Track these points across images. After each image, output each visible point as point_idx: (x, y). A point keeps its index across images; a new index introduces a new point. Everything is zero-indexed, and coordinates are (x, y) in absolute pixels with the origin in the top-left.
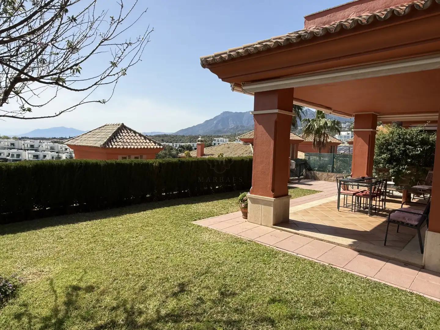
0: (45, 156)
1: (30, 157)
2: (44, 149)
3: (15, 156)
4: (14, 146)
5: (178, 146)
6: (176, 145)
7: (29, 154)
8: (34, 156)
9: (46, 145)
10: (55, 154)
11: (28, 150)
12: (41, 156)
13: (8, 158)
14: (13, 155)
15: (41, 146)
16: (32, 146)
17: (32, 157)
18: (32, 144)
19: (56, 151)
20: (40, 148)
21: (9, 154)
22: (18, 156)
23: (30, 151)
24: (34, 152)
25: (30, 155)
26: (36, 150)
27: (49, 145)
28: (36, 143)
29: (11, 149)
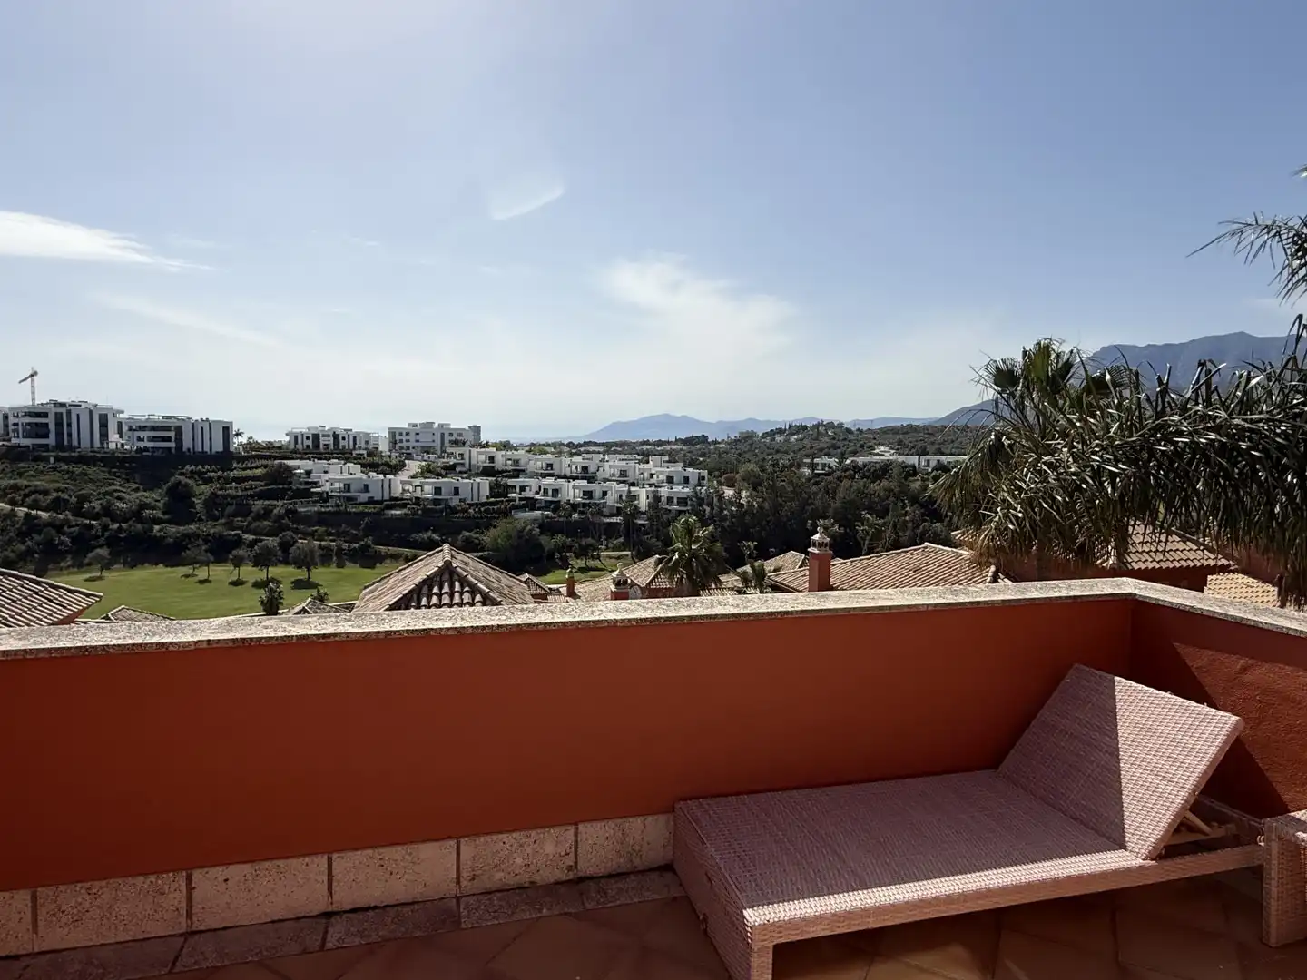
0: (605, 494)
1: (577, 494)
2: (607, 477)
3: (550, 492)
4: (552, 469)
5: (933, 464)
6: (928, 461)
7: (574, 488)
8: (585, 493)
9: (610, 466)
10: (624, 488)
11: (574, 478)
12: (598, 494)
13: (537, 497)
14: (546, 491)
15: (601, 469)
16: (585, 469)
17: (581, 495)
18: (586, 463)
19: (631, 480)
20: (600, 475)
21: (540, 487)
22: (556, 492)
23: (577, 483)
24: (584, 483)
25: (577, 491)
26: (591, 480)
27: (617, 466)
28: (593, 462)
29: (544, 476)
